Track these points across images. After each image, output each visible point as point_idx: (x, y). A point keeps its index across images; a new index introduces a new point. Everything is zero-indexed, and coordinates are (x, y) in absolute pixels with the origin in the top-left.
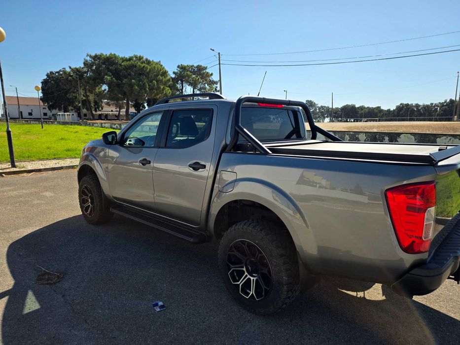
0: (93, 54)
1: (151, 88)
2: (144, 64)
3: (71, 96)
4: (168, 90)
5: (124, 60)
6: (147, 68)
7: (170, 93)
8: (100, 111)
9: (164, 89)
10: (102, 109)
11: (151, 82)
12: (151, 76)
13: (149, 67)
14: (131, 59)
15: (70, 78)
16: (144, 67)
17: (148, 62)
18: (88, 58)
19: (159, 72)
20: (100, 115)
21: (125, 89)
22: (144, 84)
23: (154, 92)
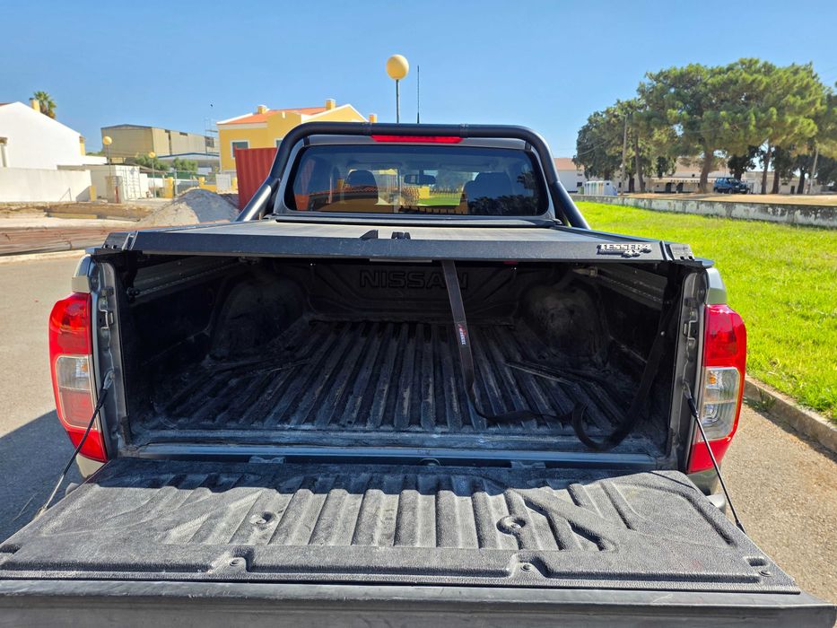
0: (656, 72)
1: (761, 123)
2: (755, 76)
3: (613, 152)
4: (809, 124)
5: (713, 73)
6: (761, 82)
7: (812, 130)
8: (670, 176)
9: (794, 124)
10: (674, 172)
11: (765, 110)
12: (768, 98)
13: (766, 80)
14: (730, 69)
15: (613, 119)
16: (753, 81)
17: (768, 70)
18: (647, 81)
19: (790, 87)
20: (669, 185)
21: (702, 132)
22: (745, 119)
23: (768, 132)
